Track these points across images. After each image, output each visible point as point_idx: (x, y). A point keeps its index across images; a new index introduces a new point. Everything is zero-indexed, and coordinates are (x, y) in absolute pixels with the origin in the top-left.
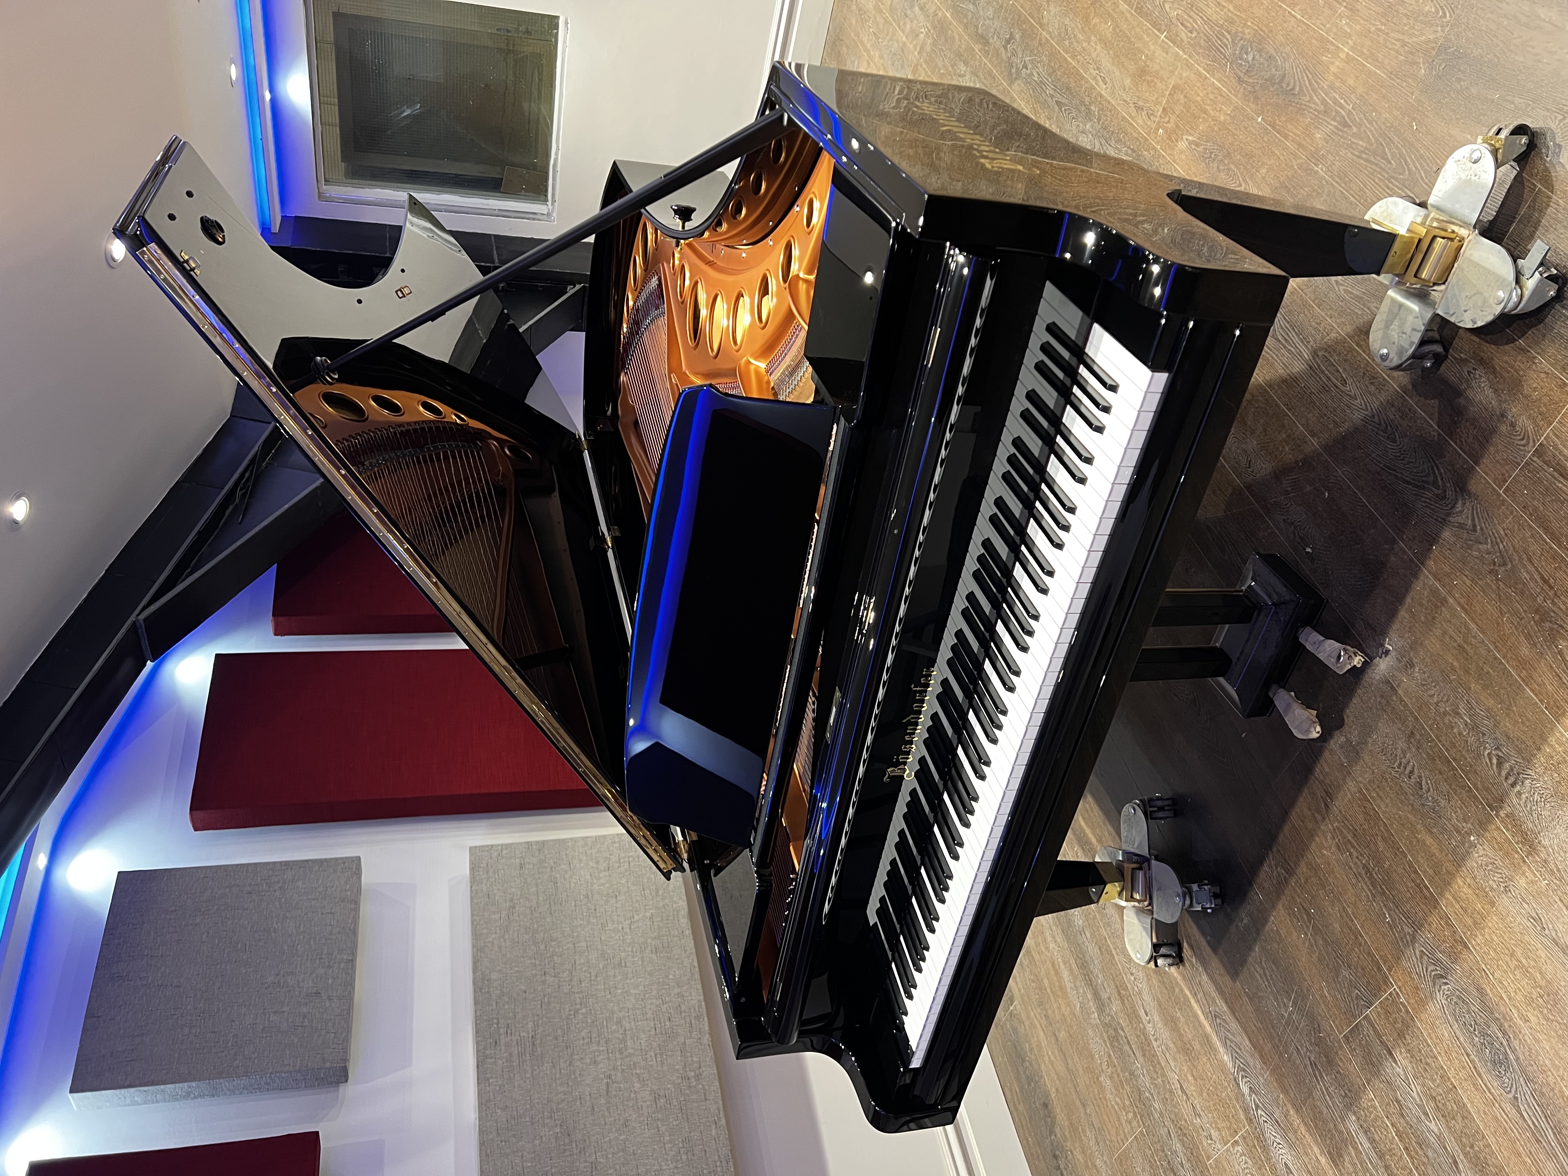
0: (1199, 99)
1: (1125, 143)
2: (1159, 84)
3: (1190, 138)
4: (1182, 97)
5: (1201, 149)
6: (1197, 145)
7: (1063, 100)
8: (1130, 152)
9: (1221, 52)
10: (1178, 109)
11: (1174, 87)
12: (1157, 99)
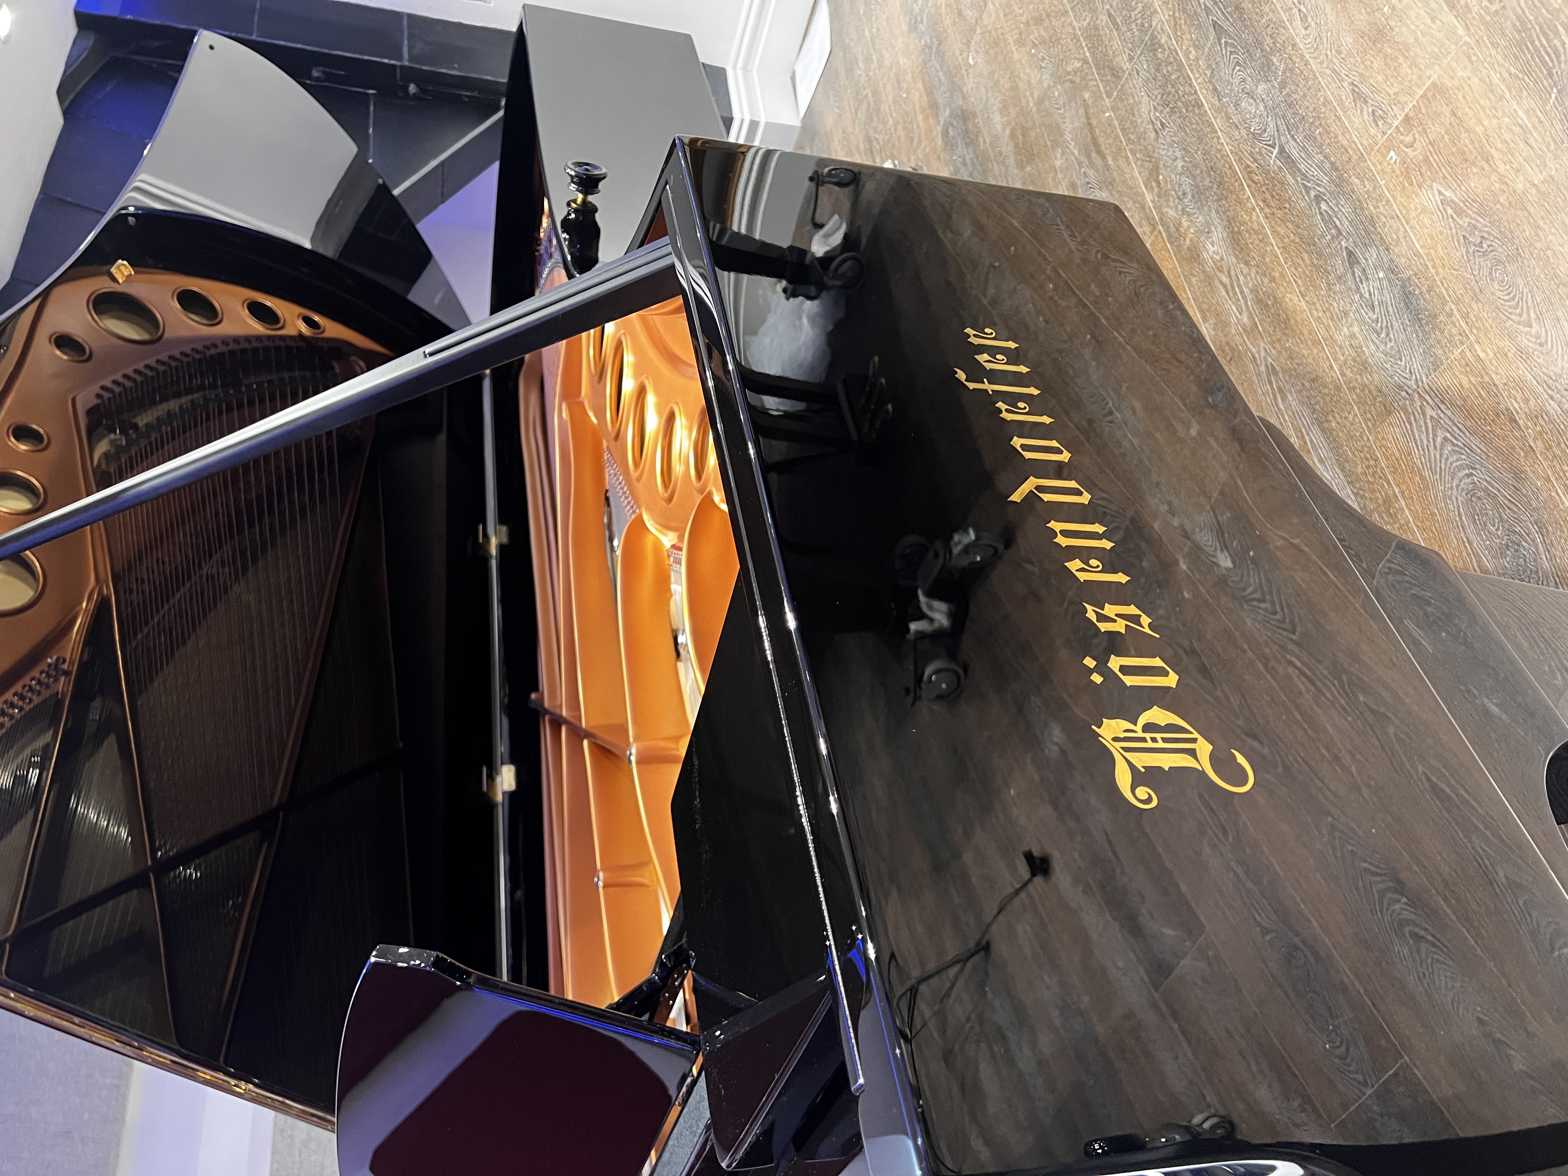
0: (1479, 129)
1: (1320, 147)
2: (1405, 69)
3: (1448, 194)
4: (1447, 112)
5: (1464, 222)
6: (1459, 212)
7: (1226, 25)
8: (1327, 165)
9: (1544, 63)
10: (1436, 130)
11: (1434, 84)
12: (1396, 94)
